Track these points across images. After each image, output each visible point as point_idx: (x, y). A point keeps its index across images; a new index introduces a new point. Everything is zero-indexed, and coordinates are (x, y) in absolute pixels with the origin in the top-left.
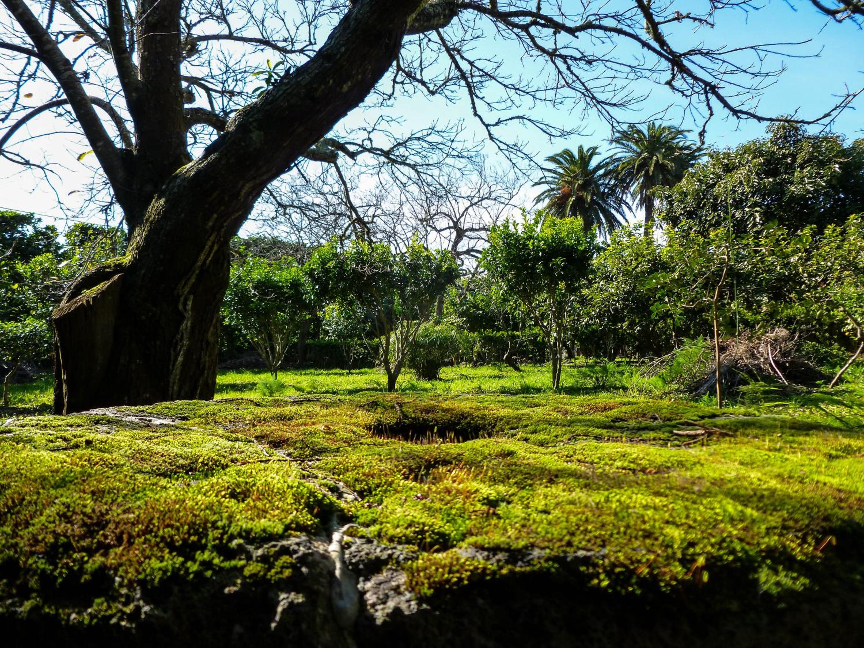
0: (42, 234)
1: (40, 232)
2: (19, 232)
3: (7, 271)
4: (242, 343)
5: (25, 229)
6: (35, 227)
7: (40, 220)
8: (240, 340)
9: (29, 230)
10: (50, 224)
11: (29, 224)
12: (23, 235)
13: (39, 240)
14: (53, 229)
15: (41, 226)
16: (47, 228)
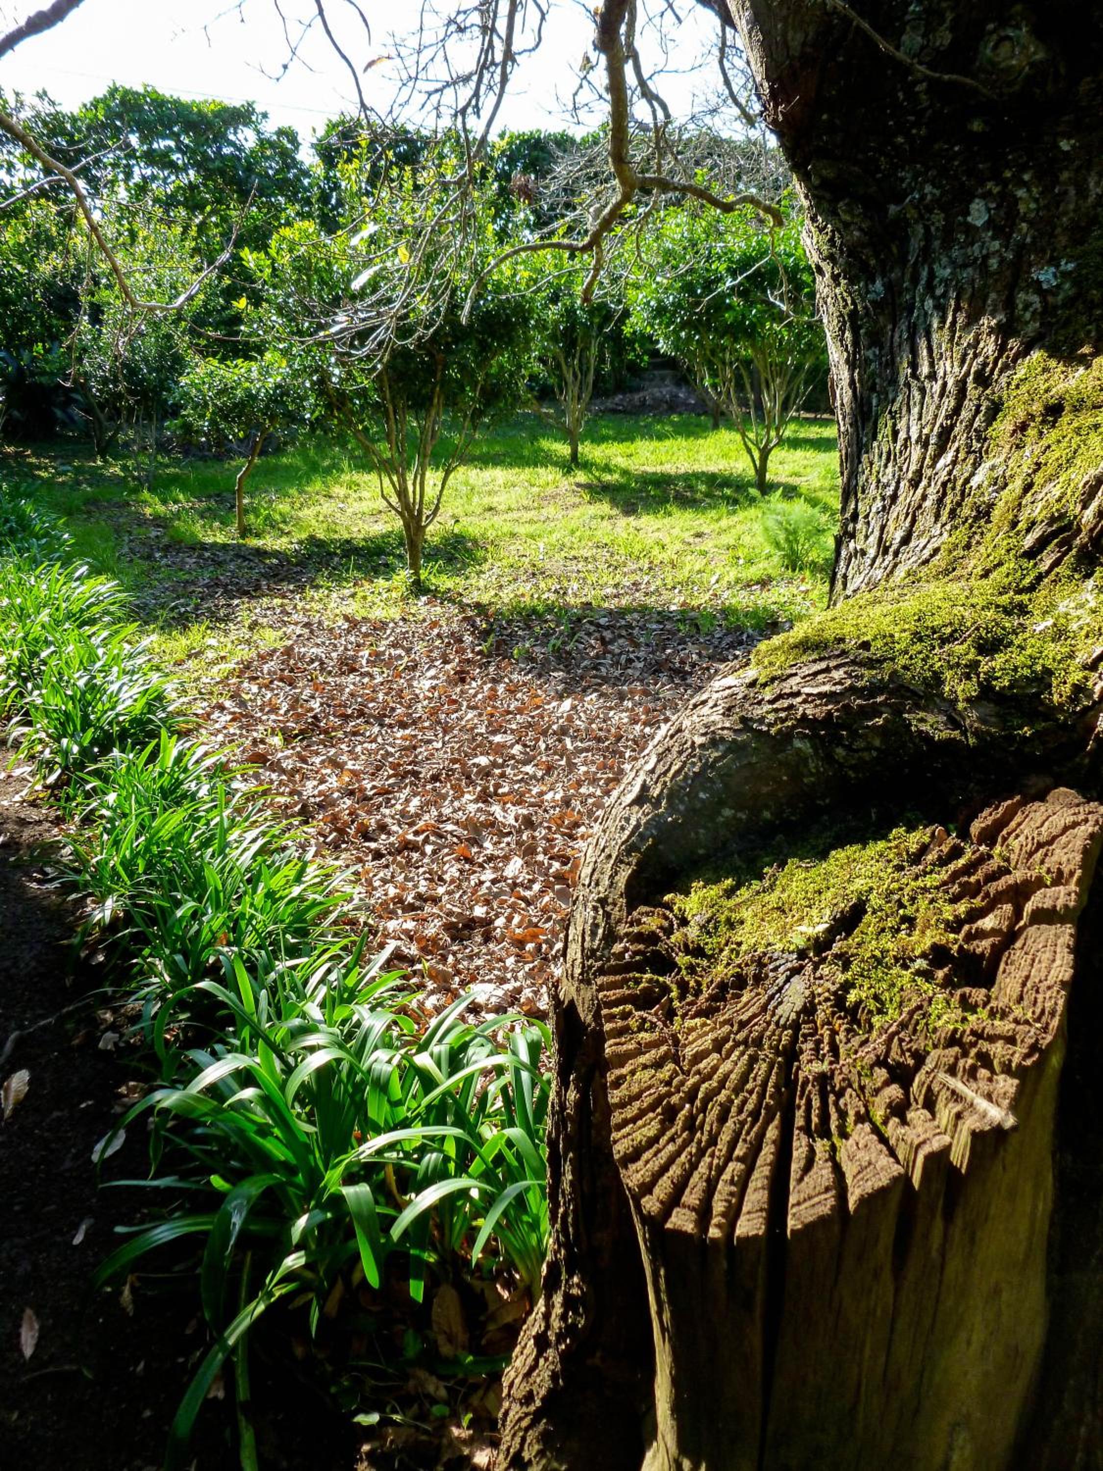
0: (272, 145)
1: (268, 141)
2: (232, 144)
3: (217, 225)
4: (638, 356)
5: (240, 136)
6: (258, 132)
7: (265, 115)
8: (634, 350)
9: (247, 138)
10: (284, 124)
11: (246, 125)
12: (240, 149)
13: (267, 158)
14: (290, 135)
15: (269, 128)
16: (280, 132)
